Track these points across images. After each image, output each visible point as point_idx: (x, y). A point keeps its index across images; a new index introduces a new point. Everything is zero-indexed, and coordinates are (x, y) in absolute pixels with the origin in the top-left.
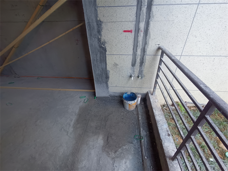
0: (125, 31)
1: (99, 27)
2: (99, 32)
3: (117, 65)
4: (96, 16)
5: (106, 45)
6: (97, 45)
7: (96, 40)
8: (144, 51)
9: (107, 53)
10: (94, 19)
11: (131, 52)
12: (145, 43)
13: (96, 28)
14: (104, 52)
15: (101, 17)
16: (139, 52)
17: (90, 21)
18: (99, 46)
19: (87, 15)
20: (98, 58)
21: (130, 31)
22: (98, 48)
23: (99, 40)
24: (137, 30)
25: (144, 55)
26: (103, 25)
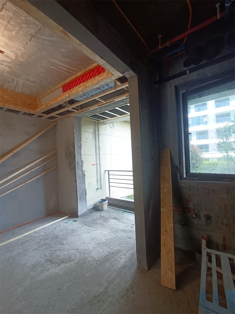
0: (92, 165)
1: (82, 164)
2: (82, 166)
3: (90, 183)
4: (81, 158)
5: (85, 173)
6: (81, 174)
7: (81, 170)
8: (100, 173)
9: (85, 177)
10: (80, 160)
11: (96, 175)
12: (100, 170)
13: (81, 164)
14: (84, 176)
15: (83, 159)
16: (99, 174)
17: (78, 161)
18: (82, 173)
19: (77, 158)
20: (81, 181)
21: (94, 165)
22: (81, 175)
23: (82, 170)
24: (97, 164)
25: (101, 175)
26: (84, 163)
